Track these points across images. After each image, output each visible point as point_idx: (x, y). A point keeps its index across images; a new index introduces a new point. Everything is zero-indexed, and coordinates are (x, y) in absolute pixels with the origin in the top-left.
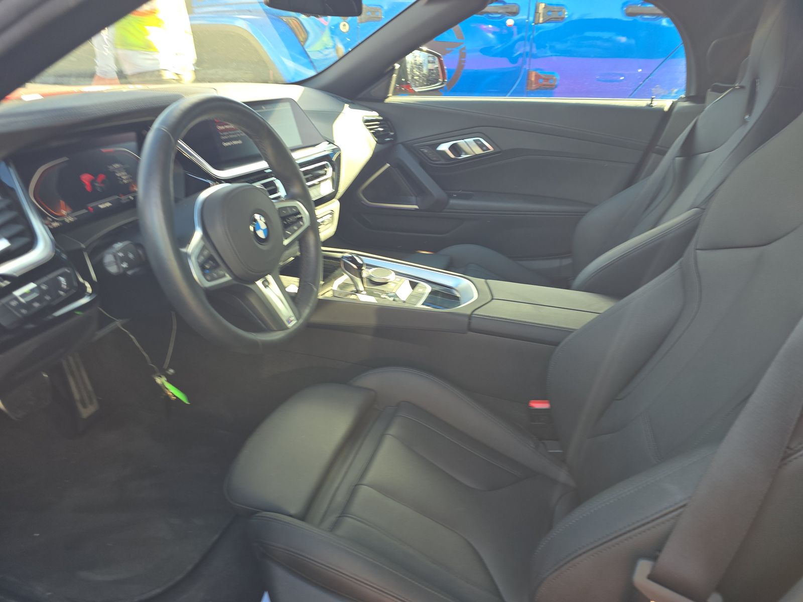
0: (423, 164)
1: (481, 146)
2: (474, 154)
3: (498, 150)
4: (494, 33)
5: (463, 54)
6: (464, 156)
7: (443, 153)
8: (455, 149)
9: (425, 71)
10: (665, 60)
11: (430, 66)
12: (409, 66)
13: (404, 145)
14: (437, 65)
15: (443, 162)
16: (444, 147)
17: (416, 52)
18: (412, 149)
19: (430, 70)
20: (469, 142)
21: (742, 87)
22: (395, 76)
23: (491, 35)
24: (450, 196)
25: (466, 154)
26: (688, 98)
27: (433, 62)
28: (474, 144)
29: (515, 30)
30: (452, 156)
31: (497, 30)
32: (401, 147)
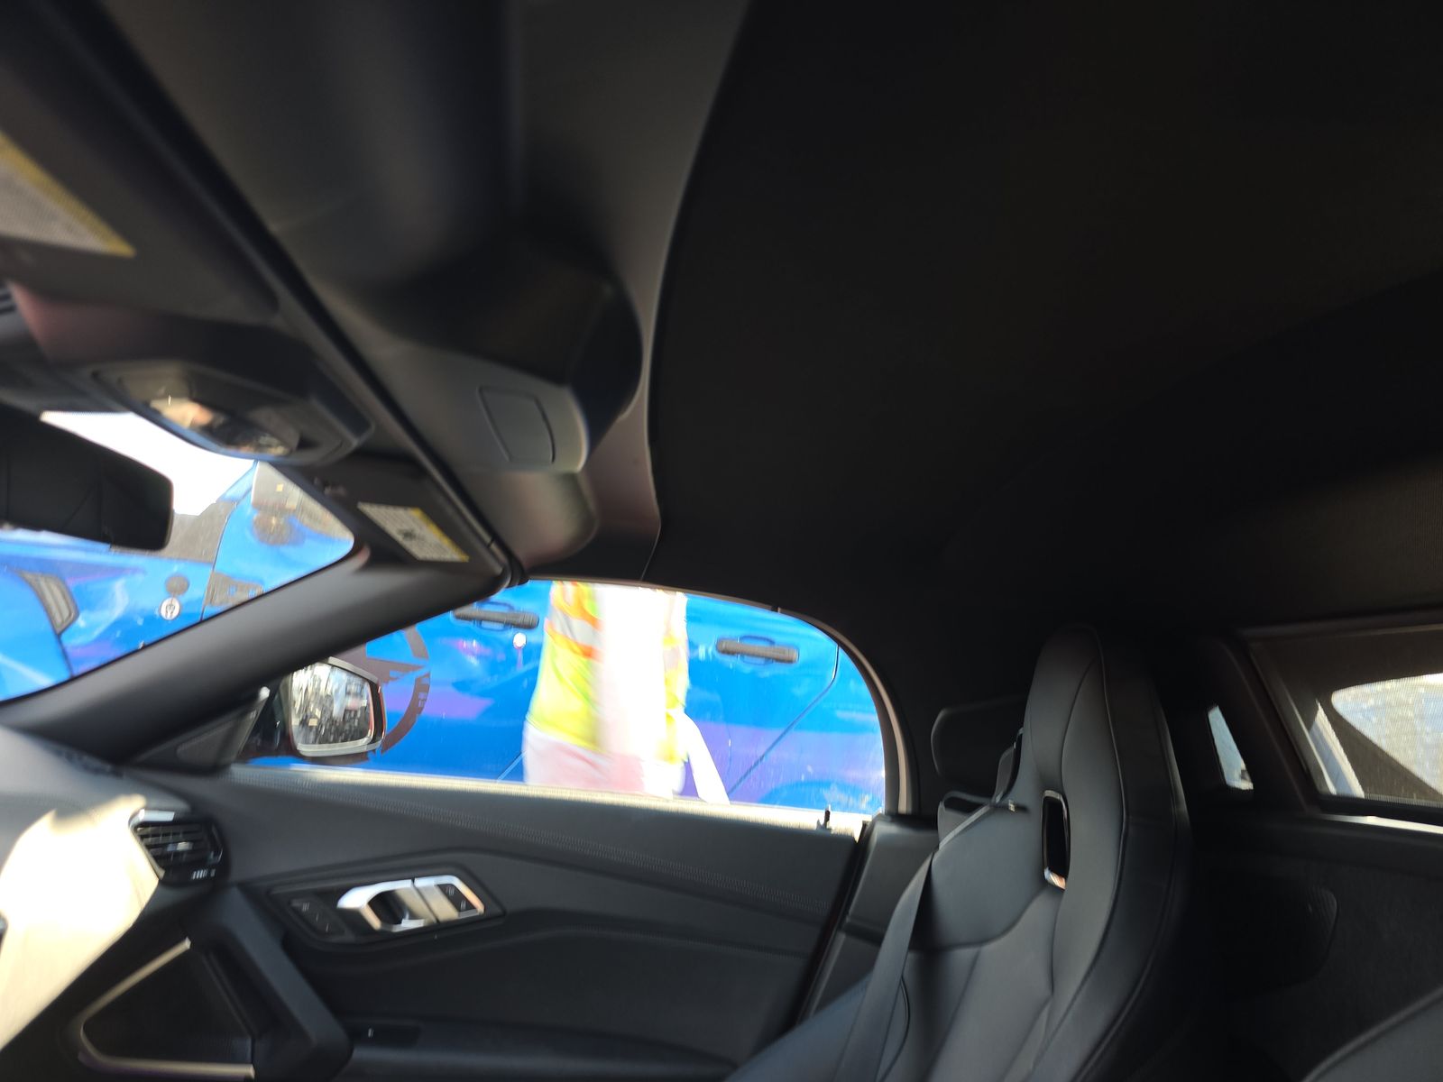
0: (290, 945)
1: (456, 899)
2: (434, 920)
3: (497, 910)
4: (479, 657)
5: (422, 687)
6: (407, 924)
7: (354, 916)
8: (387, 905)
9: (337, 711)
10: (785, 733)
11: (351, 702)
12: (298, 698)
13: (248, 889)
14: (366, 701)
15: (349, 937)
16: (357, 899)
17: (321, 670)
18: (266, 901)
19: (347, 711)
20: (427, 888)
21: (1021, 809)
22: (253, 716)
23: (474, 661)
24: (356, 1036)
25: (413, 916)
26: (894, 816)
27: (359, 695)
28: (438, 892)
29: (520, 656)
30: (375, 922)
31: (488, 652)
32: (235, 896)
